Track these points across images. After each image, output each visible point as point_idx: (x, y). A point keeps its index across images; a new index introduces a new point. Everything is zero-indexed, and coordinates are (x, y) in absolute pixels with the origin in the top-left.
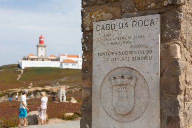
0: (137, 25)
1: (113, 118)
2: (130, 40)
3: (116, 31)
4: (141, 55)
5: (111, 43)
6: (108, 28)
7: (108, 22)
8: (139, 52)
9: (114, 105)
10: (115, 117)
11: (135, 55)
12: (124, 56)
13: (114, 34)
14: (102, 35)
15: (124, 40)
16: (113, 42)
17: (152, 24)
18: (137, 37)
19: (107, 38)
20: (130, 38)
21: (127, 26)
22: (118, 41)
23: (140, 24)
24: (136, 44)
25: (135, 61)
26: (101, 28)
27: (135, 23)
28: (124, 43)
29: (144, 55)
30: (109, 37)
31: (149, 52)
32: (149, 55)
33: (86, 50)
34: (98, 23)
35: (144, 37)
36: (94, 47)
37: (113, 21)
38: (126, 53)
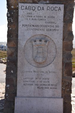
0: (50, 9)
1: (32, 65)
2: (45, 18)
3: (36, 11)
4: (52, 28)
5: (32, 19)
6: (30, 9)
7: (30, 5)
8: (51, 26)
9: (34, 57)
10: (34, 65)
11: (48, 28)
12: (41, 28)
13: (35, 14)
14: (26, 13)
15: (41, 18)
16: (34, 18)
17: (60, 10)
18: (50, 17)
19: (29, 15)
20: (45, 17)
21: (44, 9)
22: (37, 18)
23: (52, 9)
24: (49, 21)
25: (48, 31)
26: (25, 8)
27: (48, 8)
28: (41, 19)
29: (54, 28)
30: (31, 15)
31: (57, 26)
32: (57, 28)
33: (12, 21)
34: (23, 4)
35: (54, 17)
36: (19, 20)
37: (34, 5)
38: (43, 26)
